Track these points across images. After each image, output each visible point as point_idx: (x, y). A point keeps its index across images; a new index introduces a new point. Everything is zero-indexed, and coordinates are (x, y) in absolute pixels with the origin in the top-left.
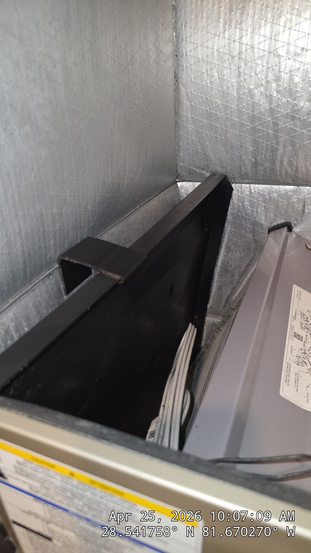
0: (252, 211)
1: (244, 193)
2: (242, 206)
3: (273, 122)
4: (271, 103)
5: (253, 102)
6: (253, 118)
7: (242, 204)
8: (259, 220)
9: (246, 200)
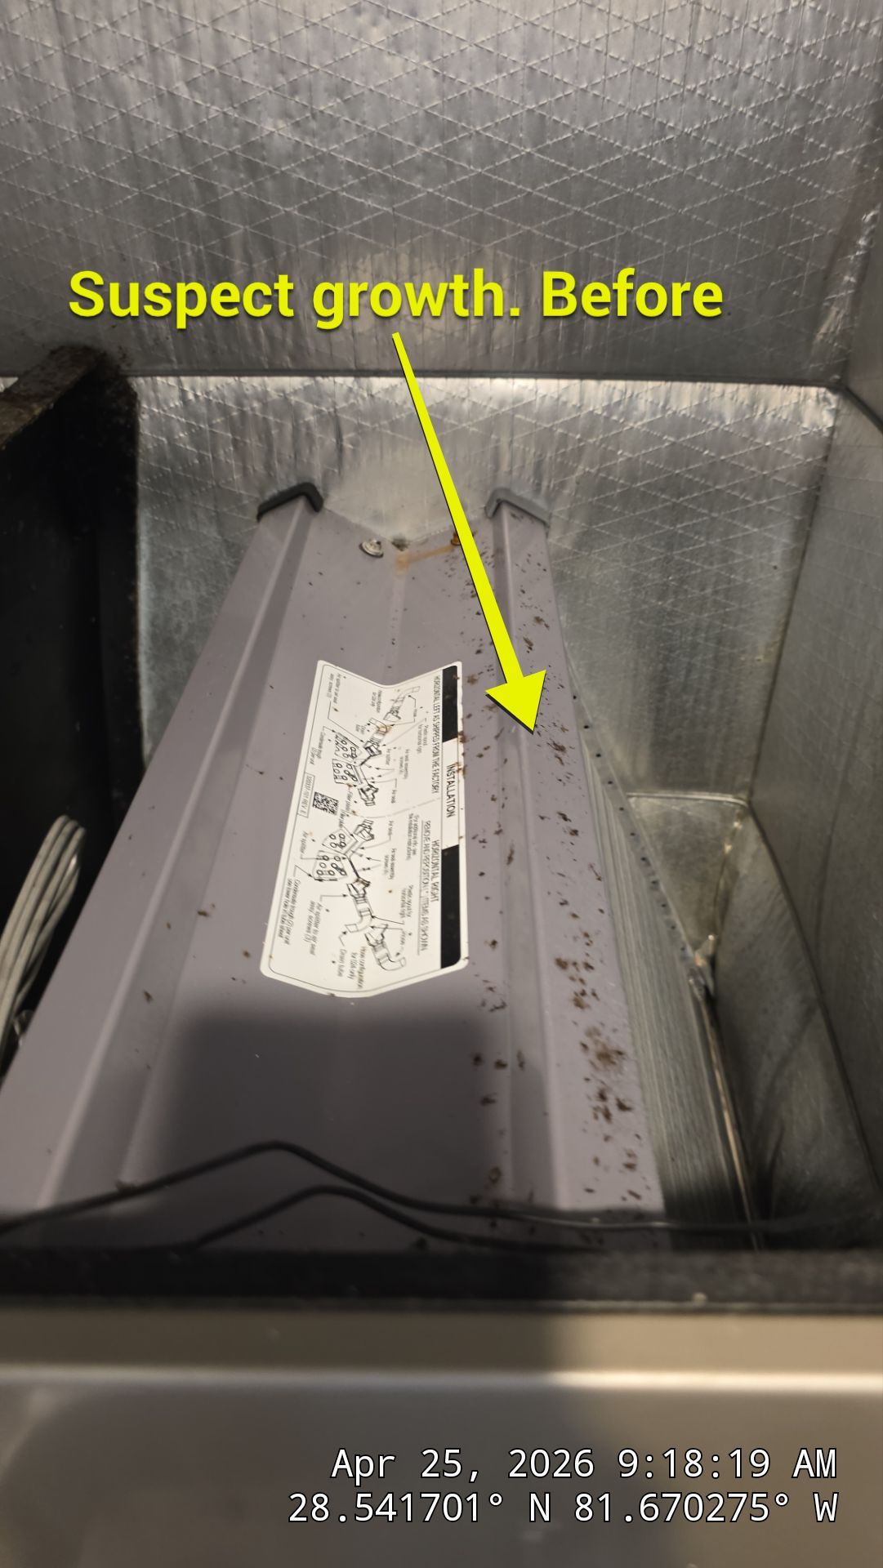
0: (201, 458)
1: (168, 405)
2: (169, 443)
3: (198, 181)
4: (178, 120)
5: (122, 114)
6: (135, 168)
7: (168, 439)
8: (228, 483)
9: (177, 427)
